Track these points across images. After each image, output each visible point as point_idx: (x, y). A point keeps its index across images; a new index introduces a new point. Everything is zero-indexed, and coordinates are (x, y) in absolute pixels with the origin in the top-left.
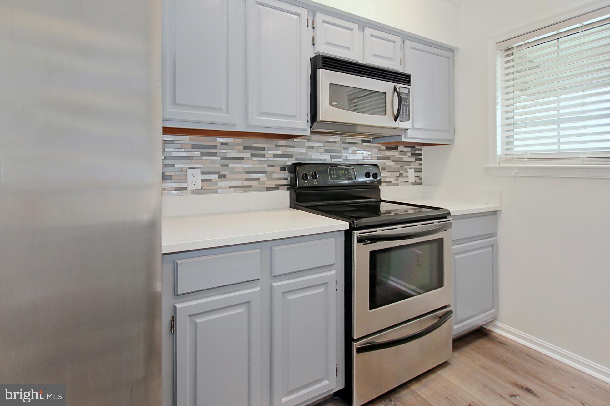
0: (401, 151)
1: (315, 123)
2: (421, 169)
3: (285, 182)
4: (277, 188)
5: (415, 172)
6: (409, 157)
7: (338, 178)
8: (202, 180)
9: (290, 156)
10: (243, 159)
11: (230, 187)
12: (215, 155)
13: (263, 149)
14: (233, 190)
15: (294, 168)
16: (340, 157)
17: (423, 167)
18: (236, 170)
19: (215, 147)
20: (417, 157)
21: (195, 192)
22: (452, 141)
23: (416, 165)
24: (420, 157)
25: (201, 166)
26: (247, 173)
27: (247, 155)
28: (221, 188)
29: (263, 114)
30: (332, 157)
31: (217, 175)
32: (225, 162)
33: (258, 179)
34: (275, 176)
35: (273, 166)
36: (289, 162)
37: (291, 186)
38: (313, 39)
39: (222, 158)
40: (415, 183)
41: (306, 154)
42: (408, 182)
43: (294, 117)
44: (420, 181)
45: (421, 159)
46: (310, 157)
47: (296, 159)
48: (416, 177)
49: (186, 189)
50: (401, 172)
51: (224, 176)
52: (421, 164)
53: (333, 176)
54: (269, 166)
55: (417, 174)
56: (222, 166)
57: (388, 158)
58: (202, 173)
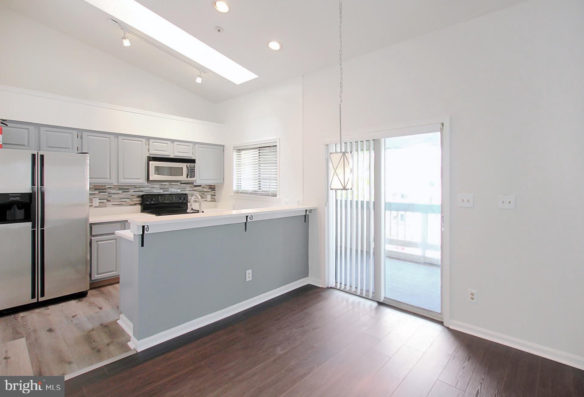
0: (203, 187)
1: (149, 181)
2: (215, 194)
3: (140, 202)
4: (135, 204)
5: (211, 196)
6: (208, 189)
7: (165, 200)
8: (99, 202)
9: (142, 191)
10: (119, 193)
11: (112, 205)
12: (105, 192)
13: (128, 189)
14: (114, 206)
15: (142, 196)
16: (168, 191)
17: (216, 194)
18: (115, 198)
19: (105, 189)
20: (213, 189)
21: (96, 207)
22: (222, 184)
23: (212, 193)
24: (214, 189)
25: (99, 197)
26: (120, 199)
27: (121, 192)
28: (108, 205)
29: (124, 179)
30: (164, 191)
31: (106, 200)
32: (110, 195)
33: (126, 201)
34: (134, 200)
35: (133, 196)
36: (141, 194)
37: (141, 204)
38: (149, 149)
39: (109, 193)
40: (211, 201)
41: (150, 190)
42: (207, 200)
43: (139, 179)
44: (215, 200)
45: (215, 190)
46: (152, 192)
47: (145, 193)
48: (211, 198)
49: (92, 206)
50: (203, 196)
51: (109, 201)
52: (215, 192)
53: (162, 199)
54: (131, 196)
55: (212, 197)
56: (109, 196)
57: (195, 190)
58: (99, 200)
